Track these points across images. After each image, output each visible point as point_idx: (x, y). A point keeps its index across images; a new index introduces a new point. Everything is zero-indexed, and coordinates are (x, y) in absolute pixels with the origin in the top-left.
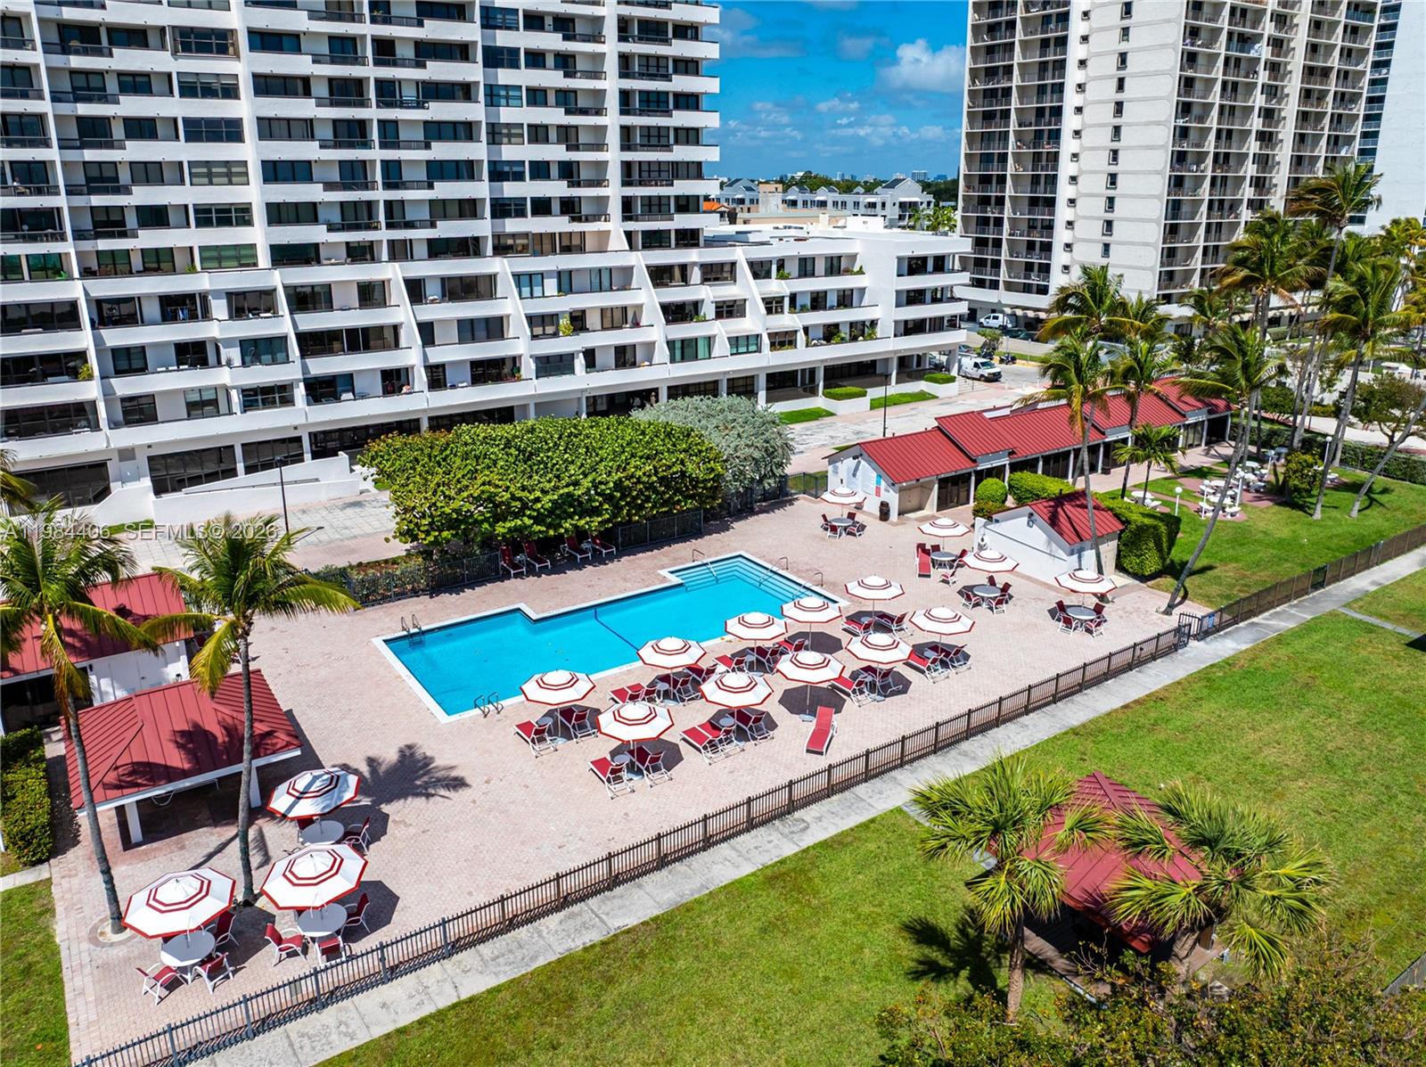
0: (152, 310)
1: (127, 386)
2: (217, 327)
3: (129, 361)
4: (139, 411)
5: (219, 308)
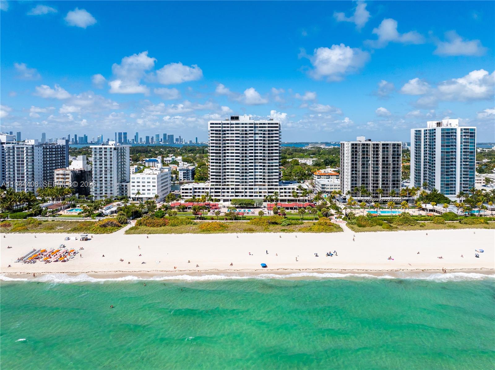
0: (226, 189)
1: (223, 194)
2: (230, 190)
3: (224, 192)
4: (224, 196)
5: (230, 189)
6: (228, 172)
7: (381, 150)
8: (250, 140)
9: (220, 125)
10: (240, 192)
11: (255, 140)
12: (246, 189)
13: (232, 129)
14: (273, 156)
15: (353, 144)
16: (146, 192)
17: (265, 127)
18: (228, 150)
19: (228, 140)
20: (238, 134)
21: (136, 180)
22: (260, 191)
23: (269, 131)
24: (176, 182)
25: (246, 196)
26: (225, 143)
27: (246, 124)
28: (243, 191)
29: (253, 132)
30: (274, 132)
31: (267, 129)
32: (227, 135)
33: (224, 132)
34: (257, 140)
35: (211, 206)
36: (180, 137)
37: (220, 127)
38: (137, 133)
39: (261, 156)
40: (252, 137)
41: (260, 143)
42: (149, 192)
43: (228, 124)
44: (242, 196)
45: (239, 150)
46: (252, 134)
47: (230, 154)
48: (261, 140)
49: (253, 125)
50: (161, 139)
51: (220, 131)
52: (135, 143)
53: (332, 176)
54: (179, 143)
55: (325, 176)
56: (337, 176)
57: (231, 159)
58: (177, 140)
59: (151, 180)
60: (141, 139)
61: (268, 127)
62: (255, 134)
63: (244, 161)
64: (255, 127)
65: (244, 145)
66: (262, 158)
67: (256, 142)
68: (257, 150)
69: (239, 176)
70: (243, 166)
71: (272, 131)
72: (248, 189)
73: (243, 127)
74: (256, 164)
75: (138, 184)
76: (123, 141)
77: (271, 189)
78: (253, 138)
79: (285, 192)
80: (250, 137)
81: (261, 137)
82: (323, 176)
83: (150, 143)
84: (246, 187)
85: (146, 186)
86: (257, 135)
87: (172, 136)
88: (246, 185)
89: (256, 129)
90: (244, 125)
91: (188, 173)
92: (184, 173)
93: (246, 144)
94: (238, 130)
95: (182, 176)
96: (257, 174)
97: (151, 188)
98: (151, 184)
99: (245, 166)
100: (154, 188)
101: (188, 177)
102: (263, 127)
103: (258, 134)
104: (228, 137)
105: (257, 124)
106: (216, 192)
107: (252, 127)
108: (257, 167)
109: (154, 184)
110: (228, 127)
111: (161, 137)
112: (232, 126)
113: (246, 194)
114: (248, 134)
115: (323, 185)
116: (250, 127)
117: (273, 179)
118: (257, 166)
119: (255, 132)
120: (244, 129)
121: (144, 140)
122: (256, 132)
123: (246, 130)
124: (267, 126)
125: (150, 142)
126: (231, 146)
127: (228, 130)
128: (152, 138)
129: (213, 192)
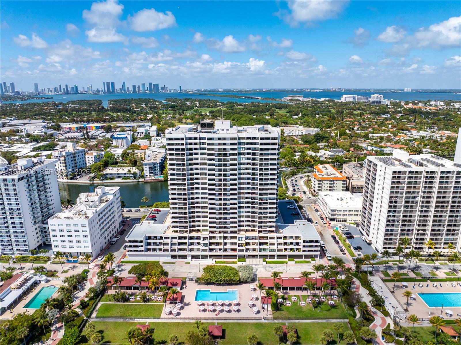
0: (196, 238)
2: (201, 241)
3: (192, 244)
4: (192, 250)
5: (202, 239)
6: (198, 212)
7: (437, 180)
8: (231, 165)
9: (183, 142)
10: (217, 244)
11: (240, 164)
12: (225, 238)
13: (202, 146)
14: (267, 189)
15: (395, 172)
16: (75, 244)
17: (255, 144)
18: (197, 179)
19: (197, 164)
20: (212, 155)
21: (57, 228)
22: (247, 241)
23: (261, 149)
24: (140, 180)
25: (226, 250)
26: (192, 169)
27: (224, 139)
28: (222, 241)
29: (236, 152)
30: (270, 152)
31: (259, 146)
32: (194, 156)
33: (190, 152)
34: (243, 164)
35: (169, 285)
36: (165, 86)
37: (183, 144)
38: (124, 83)
39: (248, 188)
40: (235, 160)
41: (247, 169)
42: (78, 244)
43: (195, 139)
44: (220, 250)
45: (213, 180)
46: (235, 155)
47: (200, 186)
48: (249, 164)
49: (236, 142)
50: (147, 88)
51: (183, 150)
52: (123, 92)
53: (337, 181)
54: (164, 91)
55: (328, 181)
56: (343, 181)
57: (203, 193)
58: (162, 88)
59: (80, 228)
60: (128, 88)
61: (261, 144)
62: (240, 154)
63: (223, 197)
64: (240, 144)
65: (222, 173)
66: (250, 191)
67: (242, 166)
68: (243, 179)
69: (215, 218)
70: (220, 204)
71: (267, 149)
72: (228, 238)
73: (219, 144)
74: (242, 200)
75: (62, 233)
76: (111, 91)
77: (263, 238)
78: (236, 162)
79: (285, 244)
80: (232, 160)
81: (249, 159)
82: (325, 181)
83: (137, 92)
84: (226, 235)
85: (74, 236)
86: (242, 156)
87: (157, 85)
88: (225, 232)
89: (242, 146)
90: (222, 142)
91: (155, 167)
92: (150, 168)
93: (225, 170)
94: (213, 149)
95: (148, 172)
96: (242, 214)
97: (82, 239)
98: (81, 234)
99: (224, 203)
100: (85, 239)
101: (156, 172)
102: (251, 144)
103: (243, 154)
104: (196, 159)
105: (243, 138)
106: (180, 244)
107: (235, 144)
108: (242, 205)
109: (85, 234)
110: (196, 144)
111: (147, 86)
112: (202, 141)
113: (225, 247)
114: (228, 155)
115: (332, 211)
116: (231, 144)
117: (266, 222)
118: (243, 203)
119: (239, 151)
120: (222, 147)
121: (131, 89)
122: (242, 152)
123: (225, 150)
124: (259, 141)
125: (137, 90)
126: (202, 174)
127: (196, 149)
128: (139, 88)
129: (175, 244)
